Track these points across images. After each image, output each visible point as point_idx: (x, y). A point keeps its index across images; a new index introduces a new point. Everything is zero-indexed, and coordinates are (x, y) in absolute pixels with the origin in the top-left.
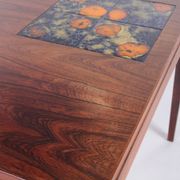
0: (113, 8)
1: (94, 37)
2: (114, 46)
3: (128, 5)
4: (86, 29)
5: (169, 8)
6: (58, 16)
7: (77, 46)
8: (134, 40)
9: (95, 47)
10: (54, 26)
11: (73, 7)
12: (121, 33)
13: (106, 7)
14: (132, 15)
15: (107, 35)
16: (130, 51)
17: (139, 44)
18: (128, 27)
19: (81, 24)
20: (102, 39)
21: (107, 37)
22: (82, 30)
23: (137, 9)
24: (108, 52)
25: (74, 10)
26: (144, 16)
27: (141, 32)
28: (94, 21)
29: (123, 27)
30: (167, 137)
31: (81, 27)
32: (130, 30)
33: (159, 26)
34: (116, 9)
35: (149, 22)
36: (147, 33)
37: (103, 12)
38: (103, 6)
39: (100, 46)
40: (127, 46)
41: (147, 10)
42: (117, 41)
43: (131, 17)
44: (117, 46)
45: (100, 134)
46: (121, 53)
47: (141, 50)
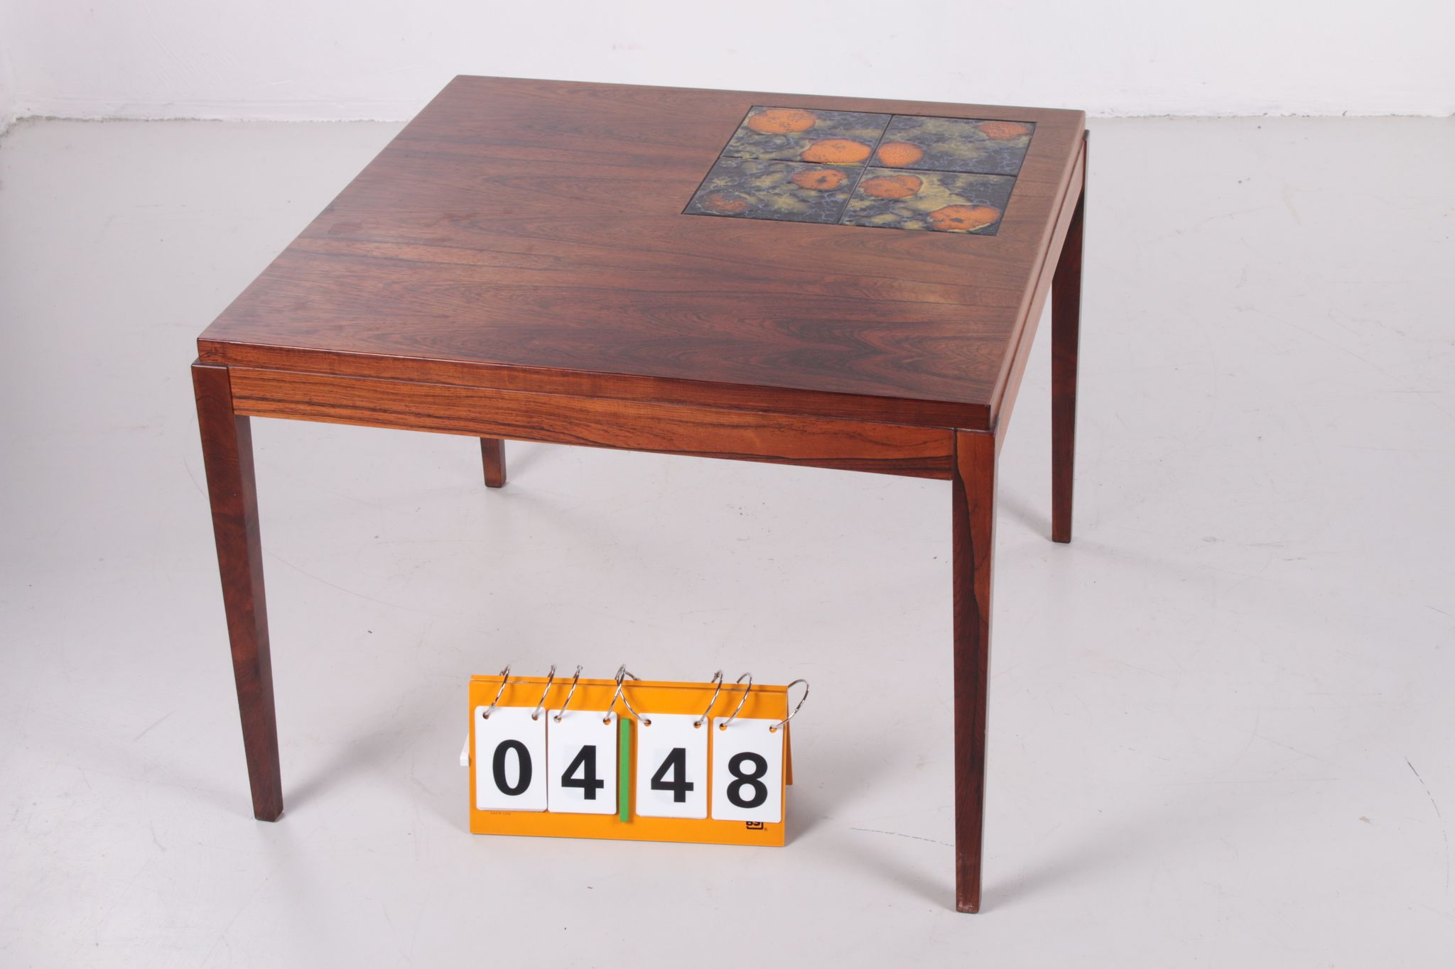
0: (880, 141)
1: (867, 203)
2: (919, 215)
3: (916, 132)
4: (840, 189)
5: (1020, 129)
6: (753, 168)
7: (838, 222)
8: (961, 201)
9: (879, 220)
10: (759, 189)
11: (780, 148)
12: (924, 190)
13: (863, 142)
14: (934, 152)
15: (896, 196)
16: (960, 221)
17: (975, 207)
18: (935, 178)
19: (822, 180)
20: (887, 204)
21: (896, 201)
22: (832, 192)
23: (941, 138)
24: (913, 225)
25: (787, 153)
26: (966, 151)
27: (971, 184)
28: (849, 171)
29: (923, 178)
30: (1049, 531)
31: (824, 186)
32: (943, 183)
33: (1007, 170)
34: (890, 142)
35: (980, 162)
36: (984, 184)
37: (864, 152)
38: (854, 139)
39: (888, 218)
40: (948, 212)
41: (967, 138)
42: (923, 206)
43: (932, 157)
44: (928, 214)
45: (954, 338)
46: (943, 225)
47: (984, 216)
